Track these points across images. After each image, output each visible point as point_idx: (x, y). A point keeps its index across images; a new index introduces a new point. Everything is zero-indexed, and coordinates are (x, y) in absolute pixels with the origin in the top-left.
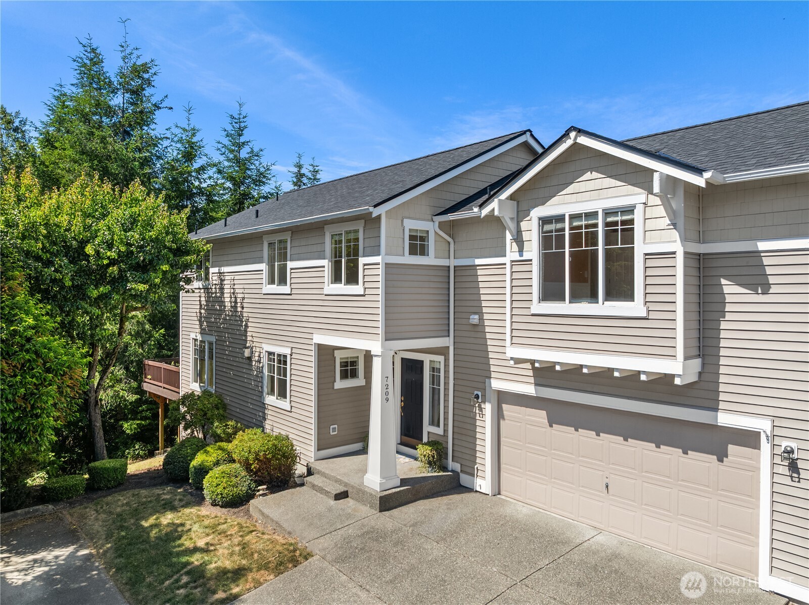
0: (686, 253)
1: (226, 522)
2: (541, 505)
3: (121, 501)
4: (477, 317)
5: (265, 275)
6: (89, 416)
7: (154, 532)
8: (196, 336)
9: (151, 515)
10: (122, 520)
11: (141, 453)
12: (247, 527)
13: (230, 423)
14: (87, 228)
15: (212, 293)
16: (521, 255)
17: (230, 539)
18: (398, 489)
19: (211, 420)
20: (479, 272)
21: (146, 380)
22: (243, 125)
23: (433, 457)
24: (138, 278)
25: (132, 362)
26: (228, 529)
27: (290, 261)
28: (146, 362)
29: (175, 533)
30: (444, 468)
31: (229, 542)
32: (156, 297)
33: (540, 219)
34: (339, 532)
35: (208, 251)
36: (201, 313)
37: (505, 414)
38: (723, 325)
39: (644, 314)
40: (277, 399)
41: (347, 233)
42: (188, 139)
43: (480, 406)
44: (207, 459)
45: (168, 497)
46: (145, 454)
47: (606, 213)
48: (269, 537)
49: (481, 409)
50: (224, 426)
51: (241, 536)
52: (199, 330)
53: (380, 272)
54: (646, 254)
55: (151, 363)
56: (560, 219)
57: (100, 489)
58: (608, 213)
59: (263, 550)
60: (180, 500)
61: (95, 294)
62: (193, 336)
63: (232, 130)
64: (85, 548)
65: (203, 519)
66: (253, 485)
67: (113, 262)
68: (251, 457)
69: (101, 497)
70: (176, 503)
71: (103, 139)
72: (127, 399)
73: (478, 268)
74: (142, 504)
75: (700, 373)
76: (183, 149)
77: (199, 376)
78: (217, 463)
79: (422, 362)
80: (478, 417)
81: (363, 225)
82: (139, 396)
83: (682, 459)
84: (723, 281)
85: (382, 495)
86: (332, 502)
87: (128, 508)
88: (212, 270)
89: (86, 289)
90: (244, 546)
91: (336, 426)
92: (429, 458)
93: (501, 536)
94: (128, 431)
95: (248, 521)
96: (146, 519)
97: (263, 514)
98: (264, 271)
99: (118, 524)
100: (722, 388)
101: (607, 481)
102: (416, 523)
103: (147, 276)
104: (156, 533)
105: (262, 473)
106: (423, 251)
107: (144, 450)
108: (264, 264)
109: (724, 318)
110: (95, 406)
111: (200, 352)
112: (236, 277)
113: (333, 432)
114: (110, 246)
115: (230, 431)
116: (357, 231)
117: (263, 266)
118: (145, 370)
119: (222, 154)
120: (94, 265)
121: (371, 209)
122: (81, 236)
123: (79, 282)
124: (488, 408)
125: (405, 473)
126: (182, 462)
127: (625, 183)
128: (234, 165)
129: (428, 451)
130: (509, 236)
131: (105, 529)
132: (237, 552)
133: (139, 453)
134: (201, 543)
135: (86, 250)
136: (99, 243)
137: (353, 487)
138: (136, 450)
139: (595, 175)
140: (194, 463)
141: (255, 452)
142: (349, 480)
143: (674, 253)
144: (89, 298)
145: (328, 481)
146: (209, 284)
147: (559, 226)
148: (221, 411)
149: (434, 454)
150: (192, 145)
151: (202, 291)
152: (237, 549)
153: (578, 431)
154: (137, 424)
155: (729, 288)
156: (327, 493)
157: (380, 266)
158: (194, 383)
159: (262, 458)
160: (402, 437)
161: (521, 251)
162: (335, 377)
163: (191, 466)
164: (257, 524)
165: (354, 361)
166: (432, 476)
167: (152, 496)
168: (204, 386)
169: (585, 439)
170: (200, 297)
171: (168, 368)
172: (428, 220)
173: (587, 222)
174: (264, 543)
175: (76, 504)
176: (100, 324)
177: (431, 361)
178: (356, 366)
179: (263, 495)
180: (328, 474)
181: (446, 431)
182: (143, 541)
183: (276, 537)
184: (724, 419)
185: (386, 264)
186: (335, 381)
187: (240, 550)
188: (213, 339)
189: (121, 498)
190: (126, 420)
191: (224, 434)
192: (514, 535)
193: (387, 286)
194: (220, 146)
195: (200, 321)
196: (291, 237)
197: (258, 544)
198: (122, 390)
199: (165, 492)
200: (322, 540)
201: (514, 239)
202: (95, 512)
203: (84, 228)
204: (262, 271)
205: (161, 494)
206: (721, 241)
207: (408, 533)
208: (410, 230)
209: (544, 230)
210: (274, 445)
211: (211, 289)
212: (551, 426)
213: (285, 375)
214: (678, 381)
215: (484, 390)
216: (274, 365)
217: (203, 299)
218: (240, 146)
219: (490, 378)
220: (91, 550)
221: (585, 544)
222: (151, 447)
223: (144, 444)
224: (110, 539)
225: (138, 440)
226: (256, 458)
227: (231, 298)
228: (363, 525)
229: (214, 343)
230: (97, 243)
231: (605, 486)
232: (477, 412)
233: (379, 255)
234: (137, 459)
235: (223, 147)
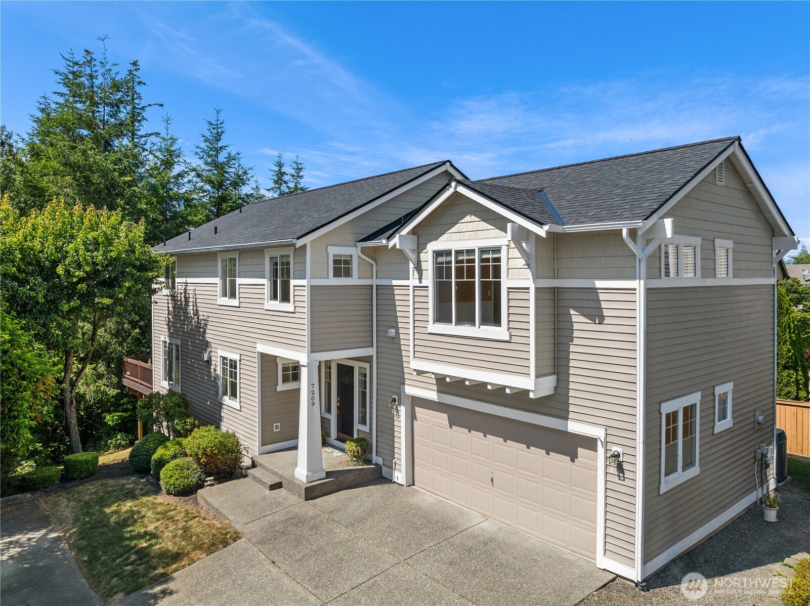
0: (537, 289)
1: (175, 509)
2: (444, 495)
3: (89, 490)
4: (393, 331)
5: (219, 289)
6: (65, 414)
7: (114, 518)
8: (165, 338)
9: (114, 503)
10: (88, 507)
11: (123, 443)
12: (192, 513)
13: (188, 420)
14: (59, 249)
15: (178, 301)
16: (420, 282)
17: (176, 524)
18: (323, 481)
19: (173, 417)
20: (396, 292)
21: (126, 376)
22: (220, 130)
23: (358, 452)
24: (105, 293)
25: (113, 358)
26: (176, 515)
27: (239, 277)
28: (126, 359)
29: (131, 519)
30: (369, 462)
31: (174, 527)
32: (122, 309)
33: (434, 252)
34: (268, 518)
35: (174, 262)
36: (169, 318)
37: (417, 416)
38: (572, 349)
39: (507, 338)
40: (230, 399)
41: (282, 256)
42: (167, 147)
43: (397, 408)
44: (166, 452)
45: (131, 486)
46: (126, 444)
47: (481, 251)
48: (209, 522)
49: (398, 411)
50: (183, 423)
51: (186, 521)
52: (167, 334)
53: (305, 293)
54: (509, 288)
55: (130, 360)
56: (448, 253)
57: (73, 479)
58: (483, 251)
59: (201, 533)
60: (141, 489)
61: (66, 308)
62: (162, 338)
63: (210, 136)
64: (55, 532)
65: (157, 506)
66: (203, 476)
67: (81, 280)
68: (200, 453)
69: (74, 486)
70: (137, 492)
71: (84, 152)
72: (108, 393)
73: (395, 288)
74: (107, 493)
75: (556, 388)
76: (162, 157)
77: (169, 376)
78: (174, 457)
79: (352, 368)
80: (395, 418)
81: (293, 252)
82: (119, 391)
83: (546, 459)
84: (572, 312)
85: (307, 486)
86: (268, 492)
87: (95, 497)
88: (177, 280)
89: (58, 303)
90: (186, 529)
91: (279, 424)
92: (354, 453)
93: (402, 522)
94: (110, 423)
95: (195, 508)
96: (108, 506)
97: (207, 502)
98: (219, 284)
99: (85, 511)
100: (571, 401)
101: (492, 475)
102: (334, 511)
103: (113, 291)
104: (115, 519)
105: (210, 466)
106: (348, 273)
107: (126, 440)
108: (219, 278)
109: (572, 342)
110: (71, 405)
111: (169, 354)
112: (197, 288)
113: (276, 429)
114: (79, 266)
115: (188, 427)
116: (288, 256)
117: (217, 280)
118: (125, 366)
119: (200, 158)
120: (65, 282)
121: (294, 241)
122: (53, 258)
123: (52, 298)
124: (402, 409)
125: (333, 466)
126: (146, 455)
127: (494, 227)
128: (213, 168)
129: (354, 447)
130: (411, 266)
131: (73, 515)
132: (179, 534)
133: (120, 443)
134: (151, 528)
135: (57, 270)
136: (69, 262)
137: (286, 479)
138: (118, 440)
139: (473, 218)
140: (155, 457)
141: (203, 449)
142: (283, 473)
143: (528, 289)
144: (62, 311)
145: (267, 473)
146: (175, 293)
147: (448, 259)
148: (183, 409)
149: (358, 449)
150: (170, 153)
151: (170, 298)
152: (180, 532)
153: (471, 432)
154: (119, 416)
155: (577, 318)
156: (264, 484)
157: (306, 288)
158: (164, 381)
159: (209, 453)
160: (340, 434)
161: (420, 278)
162: (277, 381)
163: (153, 459)
164: (202, 511)
165: (296, 366)
166: (357, 469)
167: (118, 486)
168: (172, 384)
169: (476, 439)
170: (168, 303)
171: (143, 366)
172: (352, 246)
173: (468, 257)
174: (203, 527)
175: (51, 492)
176: (73, 333)
177: (360, 368)
178: (298, 370)
179: (210, 485)
180: (267, 467)
181: (371, 429)
182: (104, 526)
183: (214, 522)
184: (573, 427)
185: (311, 286)
186: (277, 384)
187: (182, 534)
188: (179, 342)
189: (91, 487)
190: (109, 412)
191: (183, 430)
192: (413, 521)
193: (312, 306)
194: (199, 150)
195: (168, 325)
196: (239, 256)
197: (197, 528)
198: (104, 385)
199: (130, 481)
200: (251, 525)
201: (415, 268)
202: (66, 500)
203: (56, 249)
204: (217, 284)
205: (126, 484)
206: (570, 278)
207: (324, 519)
208: (334, 255)
209: (438, 261)
210: (220, 442)
211: (177, 297)
212: (451, 427)
213: (236, 379)
214: (532, 395)
215: (399, 394)
216: (227, 369)
217: (170, 305)
218: (218, 150)
219: (404, 384)
220: (60, 533)
221: (469, 530)
222: (132, 437)
223: (126, 434)
224: (77, 523)
225: (120, 431)
226: (205, 454)
227: (194, 306)
228: (289, 512)
229: (180, 346)
230: (67, 262)
231: (490, 480)
232: (395, 413)
233: (305, 279)
234: (118, 449)
235: (202, 152)
